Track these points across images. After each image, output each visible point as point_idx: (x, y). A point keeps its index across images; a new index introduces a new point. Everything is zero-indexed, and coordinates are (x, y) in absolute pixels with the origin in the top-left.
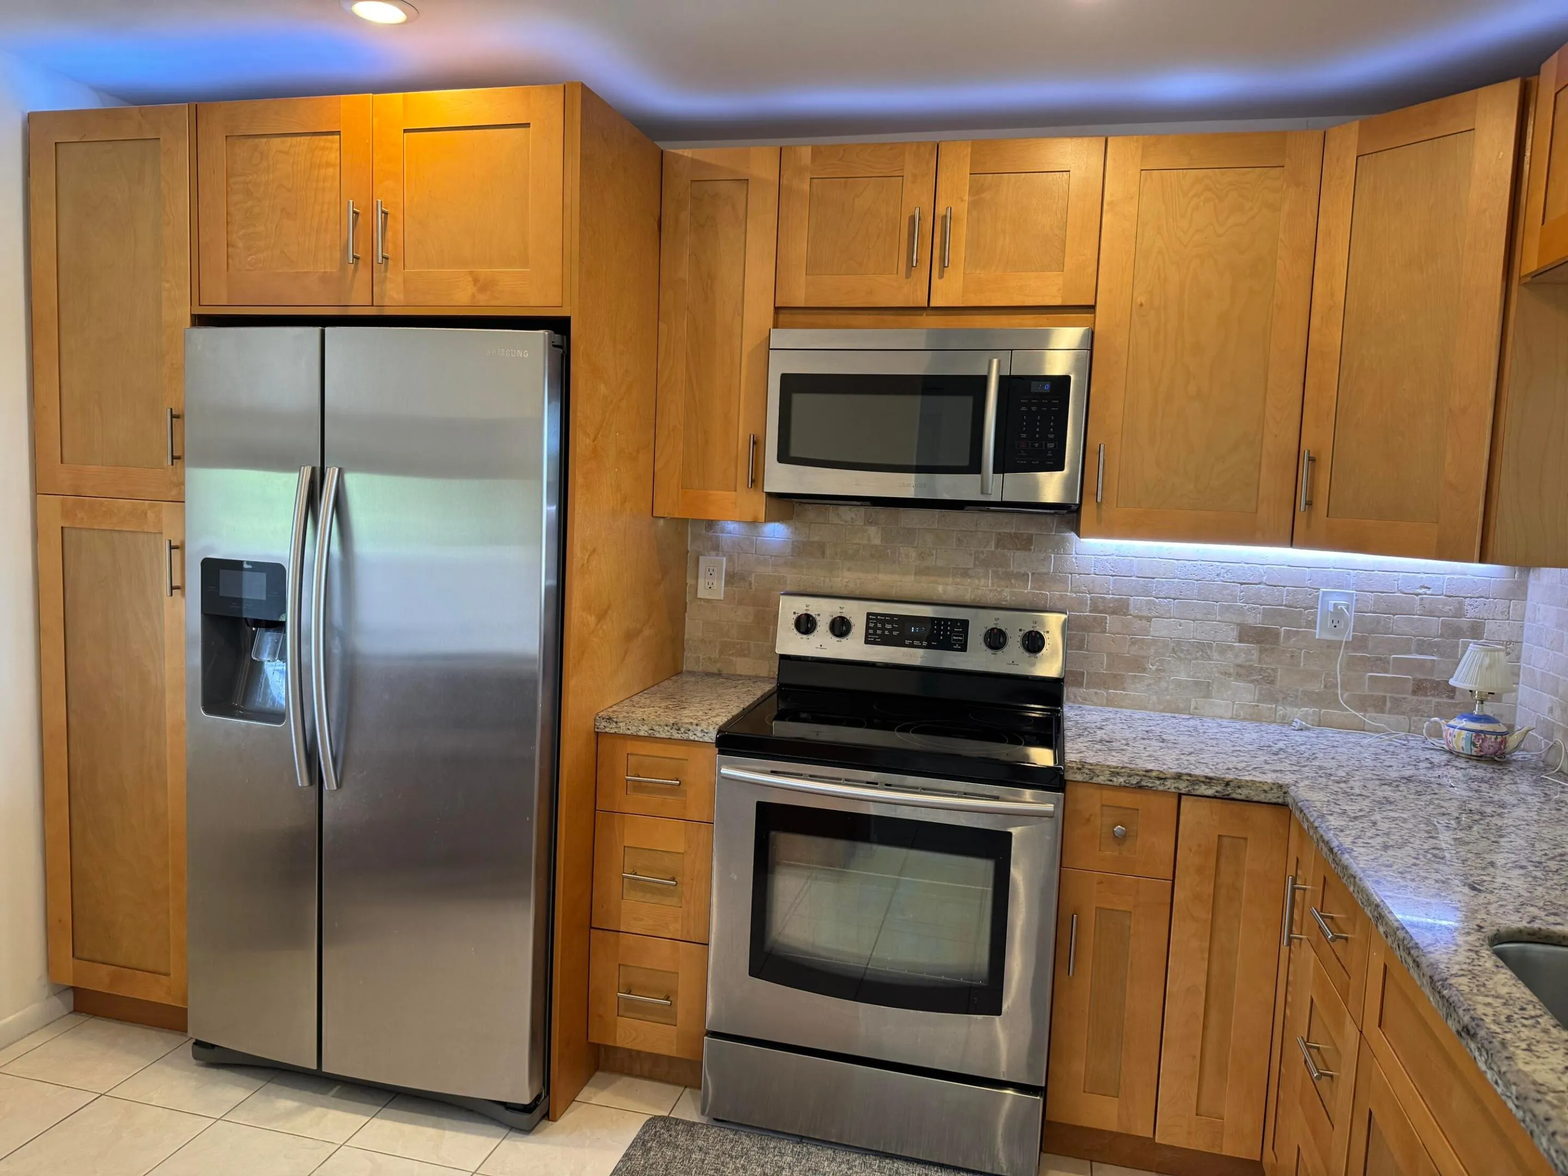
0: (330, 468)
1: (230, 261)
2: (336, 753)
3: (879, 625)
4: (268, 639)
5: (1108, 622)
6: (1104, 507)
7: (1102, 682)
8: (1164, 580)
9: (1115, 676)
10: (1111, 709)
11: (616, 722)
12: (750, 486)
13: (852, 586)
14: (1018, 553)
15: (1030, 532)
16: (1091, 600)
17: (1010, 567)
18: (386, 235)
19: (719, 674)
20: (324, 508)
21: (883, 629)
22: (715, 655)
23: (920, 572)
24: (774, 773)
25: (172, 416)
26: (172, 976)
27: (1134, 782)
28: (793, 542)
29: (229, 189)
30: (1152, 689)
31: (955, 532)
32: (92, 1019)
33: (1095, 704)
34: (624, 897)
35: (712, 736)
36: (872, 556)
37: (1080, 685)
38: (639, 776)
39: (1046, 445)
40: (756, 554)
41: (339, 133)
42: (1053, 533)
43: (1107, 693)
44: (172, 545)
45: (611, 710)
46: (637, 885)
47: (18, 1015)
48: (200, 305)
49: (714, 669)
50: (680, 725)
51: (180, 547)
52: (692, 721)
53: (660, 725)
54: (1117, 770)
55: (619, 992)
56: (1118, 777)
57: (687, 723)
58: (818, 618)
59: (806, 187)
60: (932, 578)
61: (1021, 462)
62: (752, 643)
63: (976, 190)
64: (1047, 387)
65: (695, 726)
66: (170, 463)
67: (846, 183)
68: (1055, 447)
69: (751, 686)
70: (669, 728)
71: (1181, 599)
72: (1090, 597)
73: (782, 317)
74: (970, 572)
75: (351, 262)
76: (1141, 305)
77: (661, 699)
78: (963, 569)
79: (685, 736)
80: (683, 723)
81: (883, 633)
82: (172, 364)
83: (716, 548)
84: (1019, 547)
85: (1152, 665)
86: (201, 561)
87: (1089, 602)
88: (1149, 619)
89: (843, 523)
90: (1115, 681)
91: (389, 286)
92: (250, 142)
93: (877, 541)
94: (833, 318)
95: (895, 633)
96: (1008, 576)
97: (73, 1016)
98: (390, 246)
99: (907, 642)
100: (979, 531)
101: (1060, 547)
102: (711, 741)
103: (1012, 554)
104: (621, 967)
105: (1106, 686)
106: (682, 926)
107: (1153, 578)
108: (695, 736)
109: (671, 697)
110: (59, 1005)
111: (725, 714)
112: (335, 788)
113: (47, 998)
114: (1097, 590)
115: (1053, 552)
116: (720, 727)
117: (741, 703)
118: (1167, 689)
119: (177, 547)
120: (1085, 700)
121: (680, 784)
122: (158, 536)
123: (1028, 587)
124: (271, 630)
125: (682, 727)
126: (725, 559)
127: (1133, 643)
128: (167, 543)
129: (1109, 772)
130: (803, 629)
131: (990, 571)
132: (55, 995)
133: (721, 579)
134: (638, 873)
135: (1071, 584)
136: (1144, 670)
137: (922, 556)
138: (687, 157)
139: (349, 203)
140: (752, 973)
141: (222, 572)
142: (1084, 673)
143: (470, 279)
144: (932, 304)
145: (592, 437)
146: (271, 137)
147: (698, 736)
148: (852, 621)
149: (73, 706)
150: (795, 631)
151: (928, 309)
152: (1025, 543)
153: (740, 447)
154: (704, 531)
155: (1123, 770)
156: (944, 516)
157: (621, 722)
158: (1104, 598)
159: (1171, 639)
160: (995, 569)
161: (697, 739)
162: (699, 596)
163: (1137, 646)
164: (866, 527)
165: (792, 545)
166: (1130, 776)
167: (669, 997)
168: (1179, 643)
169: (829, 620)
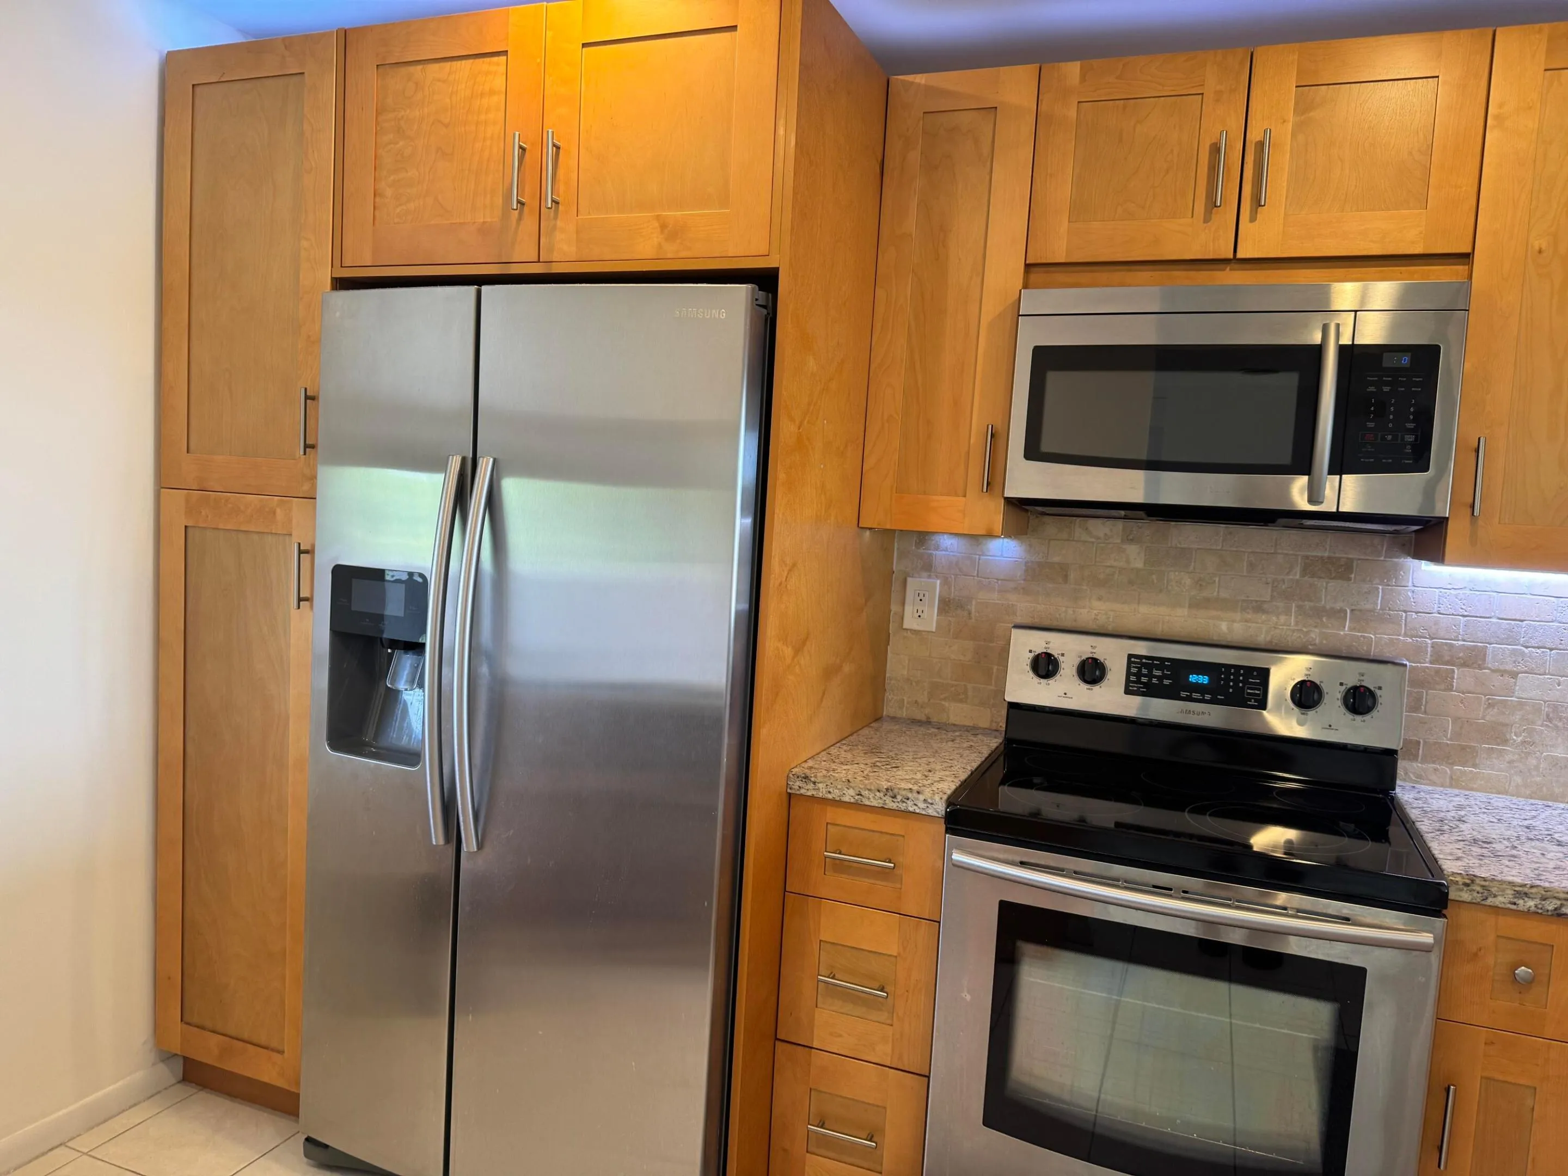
0: (483, 457)
1: (377, 213)
2: (479, 805)
3: (1144, 671)
4: (406, 662)
5: (1456, 677)
6: (1480, 522)
7: (1445, 755)
8: (1538, 623)
9: (1463, 748)
10: (1456, 791)
11: (814, 783)
12: (985, 490)
13: (1102, 619)
14: (1332, 584)
15: (1350, 556)
16: (1432, 647)
17: (1322, 601)
18: (558, 174)
19: (928, 723)
20: (474, 507)
21: (1150, 676)
22: (923, 698)
23: (1195, 605)
24: (1023, 864)
25: (307, 398)
26: (286, 1054)
27: (1550, 908)
28: (1026, 563)
29: (378, 128)
30: (1515, 767)
31: (1246, 554)
32: (201, 1092)
33: (1433, 784)
34: (819, 1005)
35: (939, 808)
36: (1131, 582)
37: (1414, 758)
38: (840, 853)
39: (1403, 439)
40: (978, 577)
41: (505, 53)
42: (1382, 558)
43: (1451, 770)
44: (302, 548)
45: (806, 765)
46: (835, 992)
47: (120, 1083)
48: (341, 267)
49: (920, 716)
50: (896, 791)
51: (310, 552)
52: (911, 786)
53: (869, 790)
54: (1526, 890)
55: (809, 1124)
56: (1526, 899)
57: (905, 789)
58: (1061, 659)
59: (1073, 113)
60: (1214, 613)
61: (1367, 460)
62: (970, 686)
63: (1303, 107)
64: (1405, 360)
65: (915, 795)
66: (302, 452)
67: (1125, 107)
68: (1416, 439)
69: (972, 740)
70: (882, 794)
71: (1560, 650)
72: (1433, 643)
73: (1033, 277)
74: (1265, 606)
75: (515, 207)
76: (1540, 252)
77: (865, 753)
78: (1257, 601)
79: (902, 806)
80: (899, 789)
81: (1150, 680)
82: (309, 337)
83: (928, 567)
84: (1333, 575)
85: (1516, 735)
86: (331, 568)
87: (1429, 649)
88: (1514, 675)
89: (1093, 540)
90: (1465, 754)
91: (559, 236)
92: (404, 70)
93: (1139, 564)
94: (1103, 275)
95: (1166, 682)
96: (1319, 613)
97: (179, 1086)
98: (561, 187)
99: (1183, 694)
100: (1279, 554)
101: (1391, 576)
102: (937, 815)
103: (1324, 584)
104: (813, 1093)
105: (1450, 761)
106: (893, 1050)
107: (1522, 621)
108: (915, 807)
109: (874, 750)
110: (167, 1074)
111: (951, 779)
112: (475, 850)
113: (154, 1064)
114: (1442, 634)
115: (1382, 583)
116: (949, 798)
117: (966, 764)
118: (1537, 768)
119: (307, 552)
120: (1419, 777)
121: (894, 868)
122: (287, 537)
123: (1345, 627)
124: (411, 653)
125: (899, 794)
126: (938, 582)
127: (1490, 706)
128: (296, 546)
129: (1513, 892)
130: (1043, 673)
131: (1294, 605)
132: (163, 1061)
133: (934, 606)
134: (837, 976)
135: (1405, 625)
136: (1505, 742)
137: (1200, 584)
138: (919, 85)
139: (514, 135)
140: (987, 1122)
141: (354, 581)
142: (1419, 742)
143: (657, 225)
144: (1239, 255)
145: (797, 423)
146: (428, 63)
147: (920, 808)
148: (1108, 664)
149: (190, 734)
150: (1031, 674)
151: (1236, 261)
152: (1343, 570)
153: (972, 441)
154: (914, 548)
155: (1534, 890)
156: (1231, 533)
157: (820, 783)
158: (1452, 645)
159: (1545, 702)
160: (1300, 603)
161: (918, 811)
162: (906, 625)
163: (1495, 710)
164: (1124, 546)
165: (1025, 566)
166: (1544, 900)
167: (872, 1136)
168: (1555, 708)
169: (1077, 662)
